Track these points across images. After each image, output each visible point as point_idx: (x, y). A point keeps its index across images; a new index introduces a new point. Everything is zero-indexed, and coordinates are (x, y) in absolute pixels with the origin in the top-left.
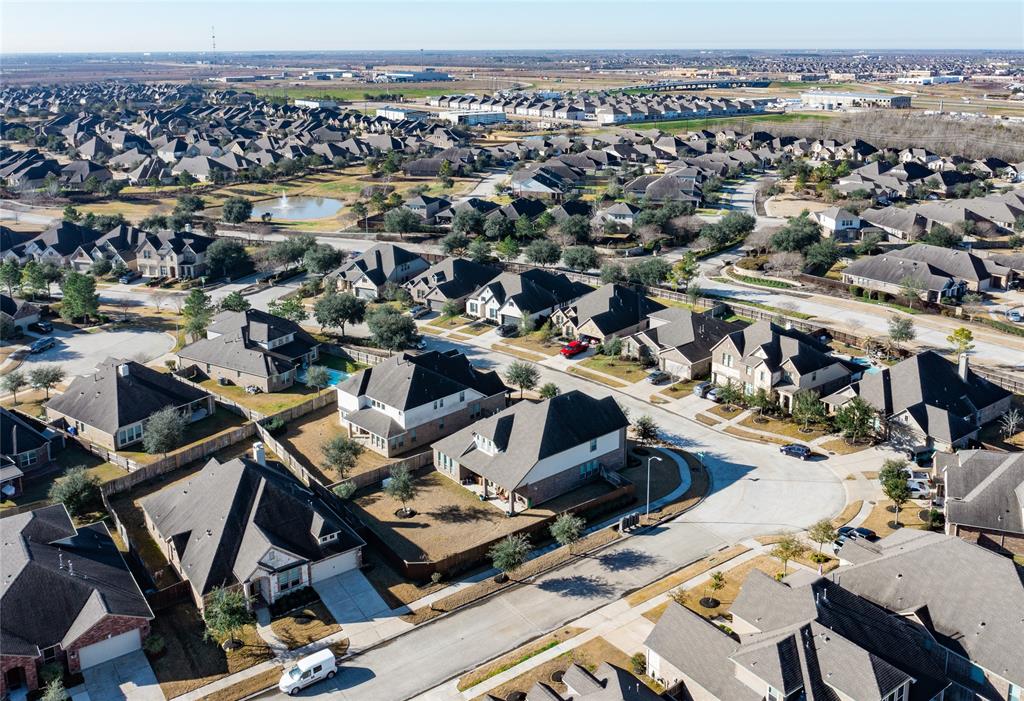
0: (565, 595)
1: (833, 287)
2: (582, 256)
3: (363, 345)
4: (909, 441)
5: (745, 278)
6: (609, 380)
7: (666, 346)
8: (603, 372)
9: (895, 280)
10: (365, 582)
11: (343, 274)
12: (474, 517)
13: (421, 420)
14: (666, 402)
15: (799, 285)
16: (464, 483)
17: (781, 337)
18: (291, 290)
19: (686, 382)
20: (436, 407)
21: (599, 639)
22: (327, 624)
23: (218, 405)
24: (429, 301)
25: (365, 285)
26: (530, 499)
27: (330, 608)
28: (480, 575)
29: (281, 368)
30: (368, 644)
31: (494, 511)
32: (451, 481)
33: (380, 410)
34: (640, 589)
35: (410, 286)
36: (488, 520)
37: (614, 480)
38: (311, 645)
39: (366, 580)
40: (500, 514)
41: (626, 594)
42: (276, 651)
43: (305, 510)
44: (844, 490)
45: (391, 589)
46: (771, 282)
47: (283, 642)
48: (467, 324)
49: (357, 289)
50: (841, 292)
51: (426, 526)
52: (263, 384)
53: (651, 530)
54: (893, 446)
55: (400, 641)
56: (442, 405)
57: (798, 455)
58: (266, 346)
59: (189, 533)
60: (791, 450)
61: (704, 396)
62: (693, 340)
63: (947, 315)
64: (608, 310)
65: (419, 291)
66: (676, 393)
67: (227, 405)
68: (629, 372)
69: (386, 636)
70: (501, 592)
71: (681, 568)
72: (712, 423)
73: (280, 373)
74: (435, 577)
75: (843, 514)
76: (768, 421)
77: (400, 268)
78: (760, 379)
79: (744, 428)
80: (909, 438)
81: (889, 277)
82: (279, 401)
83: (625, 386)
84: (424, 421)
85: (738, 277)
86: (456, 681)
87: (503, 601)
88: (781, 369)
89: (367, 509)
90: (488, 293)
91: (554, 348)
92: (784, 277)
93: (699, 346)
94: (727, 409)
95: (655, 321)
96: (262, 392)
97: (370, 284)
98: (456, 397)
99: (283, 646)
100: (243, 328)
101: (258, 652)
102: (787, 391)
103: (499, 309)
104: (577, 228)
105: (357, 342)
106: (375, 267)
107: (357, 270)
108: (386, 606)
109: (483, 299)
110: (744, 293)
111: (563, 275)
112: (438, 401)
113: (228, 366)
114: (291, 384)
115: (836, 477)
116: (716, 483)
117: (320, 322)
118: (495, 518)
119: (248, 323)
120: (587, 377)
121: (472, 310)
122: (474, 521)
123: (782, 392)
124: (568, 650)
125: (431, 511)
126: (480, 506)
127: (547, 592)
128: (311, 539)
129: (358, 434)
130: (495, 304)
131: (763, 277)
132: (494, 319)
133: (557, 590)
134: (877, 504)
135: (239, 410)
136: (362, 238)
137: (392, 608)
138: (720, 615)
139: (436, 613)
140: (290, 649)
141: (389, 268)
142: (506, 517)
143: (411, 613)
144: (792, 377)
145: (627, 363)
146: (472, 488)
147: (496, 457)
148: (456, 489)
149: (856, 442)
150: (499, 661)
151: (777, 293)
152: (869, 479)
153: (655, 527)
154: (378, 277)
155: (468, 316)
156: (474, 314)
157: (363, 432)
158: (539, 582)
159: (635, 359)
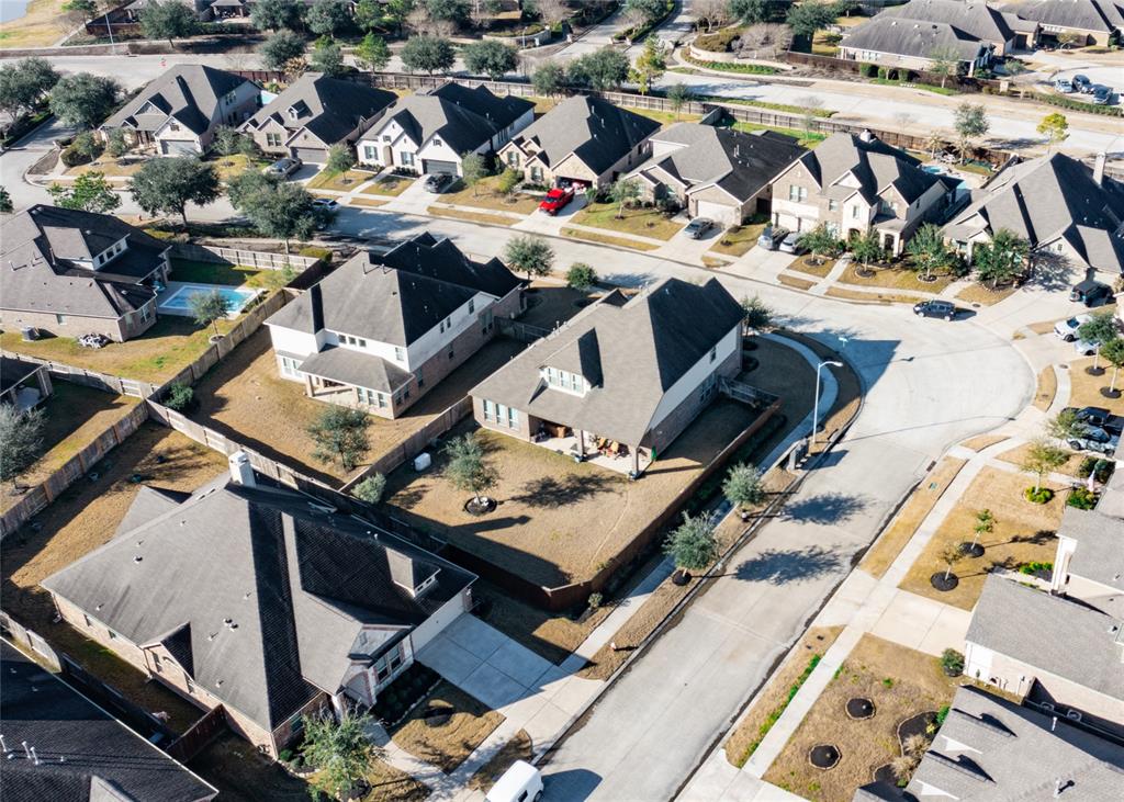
0: (779, 581)
1: (833, 66)
2: (494, 55)
3: (228, 235)
4: (1061, 275)
5: (714, 65)
6: (630, 241)
7: (692, 181)
8: (613, 229)
9: (915, 51)
10: (491, 634)
11: (132, 120)
12: (586, 491)
13: (427, 352)
14: (726, 264)
15: (789, 67)
16: (538, 440)
17: (868, 153)
18: (41, 155)
19: (736, 230)
20: (442, 330)
21: (867, 637)
22: (479, 714)
23: (55, 378)
24: (294, 150)
25: (177, 135)
26: (654, 449)
27: (465, 687)
28: (649, 579)
29: (135, 298)
30: (558, 730)
31: (608, 475)
32: (514, 441)
33: (357, 348)
34: (866, 549)
35: (251, 129)
36: (608, 491)
37: (744, 396)
38: (473, 756)
39: (491, 629)
40: (620, 479)
41: (856, 560)
42: (427, 782)
43: (370, 548)
44: (1019, 354)
45: (537, 633)
46: (751, 67)
47: (430, 763)
48: (368, 179)
49: (164, 143)
50: (847, 73)
51: (524, 520)
52: (112, 329)
53: (826, 459)
54: (1041, 283)
55: (599, 711)
56: (449, 325)
57: (941, 316)
58: (89, 266)
59: (187, 629)
60: (931, 310)
61: (776, 247)
62: (731, 169)
63: (990, 92)
64: (590, 137)
65: (269, 137)
66: (731, 248)
67: (68, 375)
68: (651, 225)
69: (577, 708)
70: (691, 598)
71: (899, 507)
72: (807, 286)
73: (136, 308)
74: (594, 599)
75: (1040, 388)
76: (875, 273)
77: (223, 101)
78: (853, 215)
79: (848, 287)
80: (1061, 271)
81: (904, 48)
82: (152, 352)
83: (658, 247)
84: (431, 354)
85: (702, 63)
86: (720, 754)
87: (699, 609)
88: (879, 198)
89: (417, 509)
90: (395, 130)
91: (521, 202)
92: (764, 58)
93: (741, 177)
94: (814, 262)
95: (661, 147)
96: (110, 342)
97: (185, 133)
98: (465, 307)
99: (433, 769)
100: (36, 241)
101: (401, 791)
102: (891, 228)
103: (417, 153)
104: (453, 10)
105: (217, 231)
106: (185, 104)
107: (155, 112)
108: (547, 664)
109: (387, 138)
110: (726, 87)
111: (482, 87)
112: (445, 321)
113: (34, 306)
114: (154, 321)
115: (1000, 339)
116: (865, 374)
117: (146, 209)
118: (616, 486)
119: (41, 230)
120: (596, 241)
121: (369, 156)
122: (588, 497)
123: (883, 230)
124: (840, 664)
125: (515, 494)
126: (583, 471)
127: (753, 584)
128: (399, 593)
129: (321, 389)
130: (408, 145)
131: (736, 61)
132: (409, 166)
133: (765, 576)
134: (1070, 368)
135: (97, 380)
136: (105, 52)
137: (558, 664)
138: (995, 565)
139: (625, 654)
140: (447, 771)
141: (208, 103)
142: (629, 481)
143: (589, 664)
144: (895, 207)
145: (639, 211)
146: (551, 444)
147: (590, 398)
148: (530, 453)
149: (997, 285)
150: (759, 705)
151: (767, 83)
152: (1041, 334)
153: (828, 453)
154: (193, 118)
155: (363, 166)
156: (372, 162)
157: (327, 384)
158: (732, 569)
159: (649, 205)
